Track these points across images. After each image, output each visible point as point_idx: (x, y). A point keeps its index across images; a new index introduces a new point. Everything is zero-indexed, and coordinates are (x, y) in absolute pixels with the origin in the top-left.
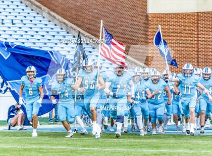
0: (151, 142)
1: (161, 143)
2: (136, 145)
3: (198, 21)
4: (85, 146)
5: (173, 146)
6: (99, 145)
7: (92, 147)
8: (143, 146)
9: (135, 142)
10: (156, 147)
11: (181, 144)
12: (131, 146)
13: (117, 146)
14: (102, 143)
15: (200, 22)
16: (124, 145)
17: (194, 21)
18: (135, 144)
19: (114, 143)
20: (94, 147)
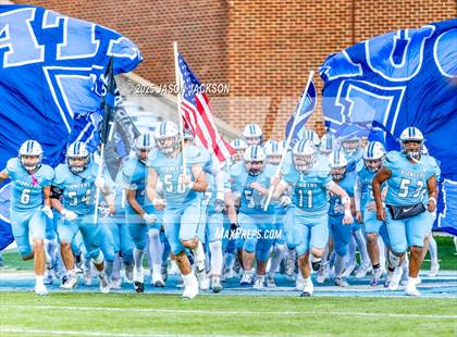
0: (235, 316)
1: (261, 319)
2: (199, 324)
3: (354, 8)
4: (69, 327)
5: (290, 325)
6: (104, 324)
7: (88, 328)
8: (215, 325)
9: (196, 316)
10: (249, 328)
11: (313, 321)
12: (187, 325)
13: (150, 325)
14: (113, 318)
15: (358, 12)
16: (167, 324)
17: (343, 9)
18: (194, 320)
19: (142, 318)
20: (93, 330)
